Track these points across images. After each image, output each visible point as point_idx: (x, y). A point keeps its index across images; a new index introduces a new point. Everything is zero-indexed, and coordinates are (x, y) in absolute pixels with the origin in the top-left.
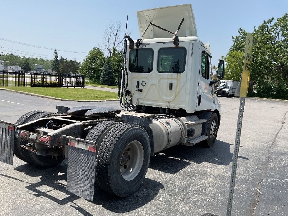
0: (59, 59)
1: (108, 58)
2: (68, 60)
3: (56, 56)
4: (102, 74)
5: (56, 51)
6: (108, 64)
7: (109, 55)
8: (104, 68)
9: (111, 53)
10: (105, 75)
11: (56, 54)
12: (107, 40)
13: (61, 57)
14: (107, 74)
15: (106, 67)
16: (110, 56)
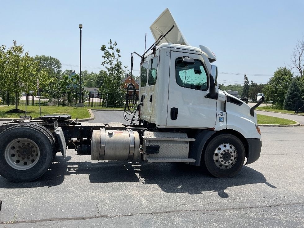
0: (250, 84)
1: (298, 78)
2: (258, 84)
3: (247, 81)
4: (286, 97)
5: (246, 76)
6: (295, 85)
7: (299, 75)
8: (289, 90)
9: (301, 73)
10: (289, 98)
11: (246, 79)
12: (297, 57)
13: (252, 82)
14: (293, 96)
15: (291, 90)
16: (301, 76)
